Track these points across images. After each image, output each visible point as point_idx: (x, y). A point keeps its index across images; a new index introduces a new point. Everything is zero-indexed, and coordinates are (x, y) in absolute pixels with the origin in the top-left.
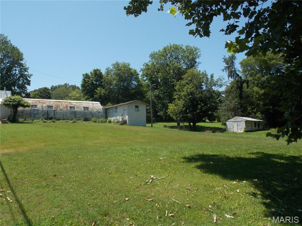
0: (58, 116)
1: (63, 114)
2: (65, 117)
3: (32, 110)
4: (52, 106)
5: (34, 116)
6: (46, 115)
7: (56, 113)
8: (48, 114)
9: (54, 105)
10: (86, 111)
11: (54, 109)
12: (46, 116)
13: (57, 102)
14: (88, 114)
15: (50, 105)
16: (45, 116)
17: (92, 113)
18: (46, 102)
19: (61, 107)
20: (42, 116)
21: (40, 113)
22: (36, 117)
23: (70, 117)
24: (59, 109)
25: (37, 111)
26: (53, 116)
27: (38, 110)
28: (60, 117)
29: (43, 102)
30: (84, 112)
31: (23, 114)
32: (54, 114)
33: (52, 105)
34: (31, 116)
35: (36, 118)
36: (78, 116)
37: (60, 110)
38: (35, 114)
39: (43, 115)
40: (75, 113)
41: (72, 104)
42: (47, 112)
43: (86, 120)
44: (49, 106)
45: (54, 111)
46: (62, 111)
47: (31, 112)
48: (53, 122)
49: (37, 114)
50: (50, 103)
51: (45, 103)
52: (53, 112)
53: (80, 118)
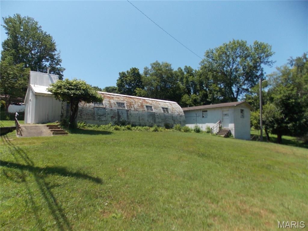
0: (132, 120)
1: (139, 117)
2: (141, 121)
3: (95, 108)
4: (124, 104)
5: (99, 119)
6: (117, 117)
7: (130, 114)
8: (119, 116)
9: (125, 102)
10: (166, 114)
11: (126, 108)
12: (117, 120)
13: (128, 98)
14: (169, 118)
15: (121, 102)
16: (114, 120)
17: (173, 117)
18: (114, 96)
19: (136, 106)
20: (110, 119)
21: (108, 114)
22: (103, 119)
23: (148, 121)
24: (133, 109)
25: (103, 110)
26: (126, 119)
27: (105, 108)
28: (134, 121)
29: (109, 96)
30: (165, 116)
31: (81, 114)
32: (128, 116)
33: (123, 102)
34: (94, 117)
35: (102, 121)
36: (157, 120)
37: (134, 111)
38: (100, 116)
39: (112, 117)
40: (153, 116)
41: (147, 102)
42: (118, 112)
43: (168, 127)
44: (119, 103)
45: (127, 111)
46: (137, 112)
47: (94, 113)
48: (129, 129)
49: (104, 115)
50: (119, 98)
51: (113, 98)
52: (126, 113)
53: (160, 124)
